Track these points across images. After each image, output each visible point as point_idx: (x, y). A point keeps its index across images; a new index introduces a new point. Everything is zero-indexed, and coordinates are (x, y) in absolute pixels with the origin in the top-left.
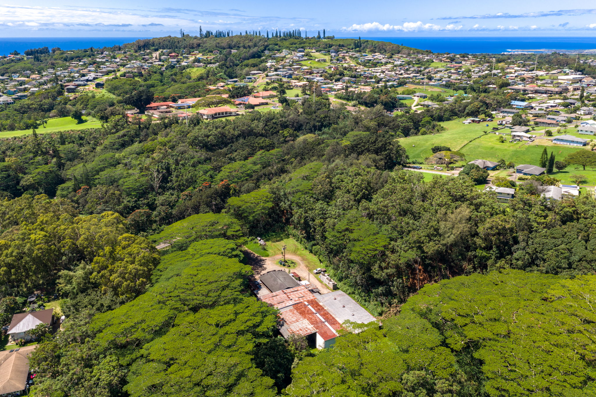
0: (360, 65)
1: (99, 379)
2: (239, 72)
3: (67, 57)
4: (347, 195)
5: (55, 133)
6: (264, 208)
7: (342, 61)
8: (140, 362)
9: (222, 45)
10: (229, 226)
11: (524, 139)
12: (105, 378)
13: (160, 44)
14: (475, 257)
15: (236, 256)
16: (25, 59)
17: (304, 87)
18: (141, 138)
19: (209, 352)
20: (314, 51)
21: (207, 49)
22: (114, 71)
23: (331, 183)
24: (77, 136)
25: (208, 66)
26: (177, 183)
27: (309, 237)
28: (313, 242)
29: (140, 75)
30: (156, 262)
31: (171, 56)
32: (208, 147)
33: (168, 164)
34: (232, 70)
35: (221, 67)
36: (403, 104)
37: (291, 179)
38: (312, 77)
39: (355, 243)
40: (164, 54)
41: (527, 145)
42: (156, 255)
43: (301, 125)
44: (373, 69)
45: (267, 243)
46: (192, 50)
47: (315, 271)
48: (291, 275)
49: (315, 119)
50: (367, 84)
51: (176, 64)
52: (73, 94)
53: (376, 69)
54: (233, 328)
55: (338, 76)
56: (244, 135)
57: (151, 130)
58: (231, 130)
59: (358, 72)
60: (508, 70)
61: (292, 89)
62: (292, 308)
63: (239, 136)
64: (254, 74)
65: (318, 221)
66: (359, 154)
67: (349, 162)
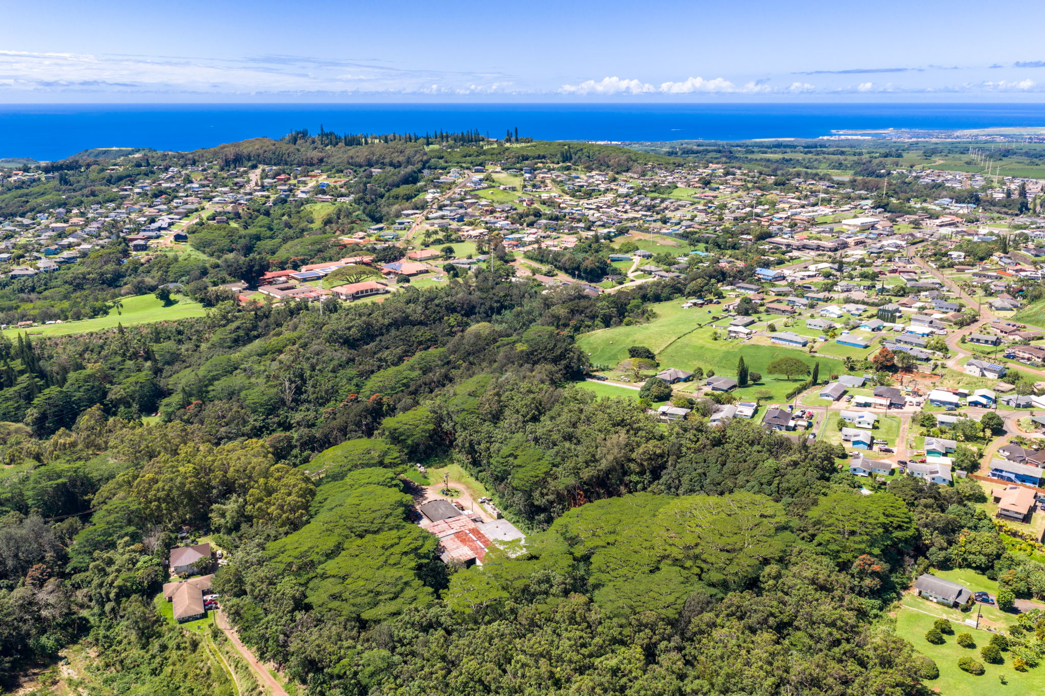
0: (567, 194)
1: (283, 594)
2: (385, 210)
3: (111, 176)
4: (516, 416)
5: (143, 326)
6: (425, 431)
7: (540, 187)
8: (316, 581)
9: (358, 160)
10: (385, 454)
11: (741, 335)
12: (289, 592)
13: (259, 156)
14: (631, 482)
15: (396, 485)
16: (43, 179)
17: (479, 239)
18: (260, 330)
19: (378, 569)
20: (499, 169)
21: (334, 167)
22: (197, 210)
23: (499, 401)
24: (174, 330)
25: (339, 199)
26: (315, 396)
27: (476, 463)
28: (479, 468)
29: (237, 216)
30: (313, 493)
31: (280, 180)
32: (350, 343)
33: (302, 369)
34: (374, 208)
35: (357, 201)
36: (616, 269)
37: (455, 394)
38: (493, 220)
39: (518, 469)
40: (267, 177)
41: (741, 344)
42: (311, 486)
43: (474, 307)
44: (586, 201)
45: (429, 470)
46: (311, 168)
47: (480, 500)
48: (453, 504)
49: (492, 299)
50: (572, 231)
51: (288, 196)
52: (144, 253)
53: (589, 202)
54: (397, 549)
55: (532, 218)
56: (396, 324)
57: (272, 319)
58: (380, 319)
59: (563, 208)
60: (781, 206)
61: (463, 241)
62: (453, 536)
63: (390, 325)
64: (408, 215)
65: (483, 446)
66: (535, 363)
67: (521, 374)
